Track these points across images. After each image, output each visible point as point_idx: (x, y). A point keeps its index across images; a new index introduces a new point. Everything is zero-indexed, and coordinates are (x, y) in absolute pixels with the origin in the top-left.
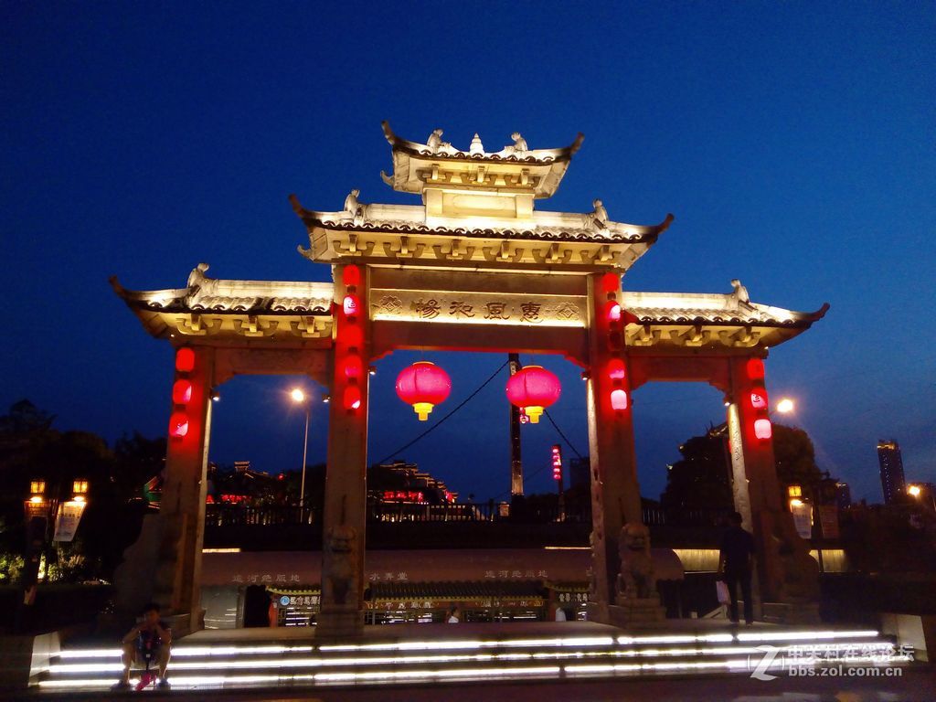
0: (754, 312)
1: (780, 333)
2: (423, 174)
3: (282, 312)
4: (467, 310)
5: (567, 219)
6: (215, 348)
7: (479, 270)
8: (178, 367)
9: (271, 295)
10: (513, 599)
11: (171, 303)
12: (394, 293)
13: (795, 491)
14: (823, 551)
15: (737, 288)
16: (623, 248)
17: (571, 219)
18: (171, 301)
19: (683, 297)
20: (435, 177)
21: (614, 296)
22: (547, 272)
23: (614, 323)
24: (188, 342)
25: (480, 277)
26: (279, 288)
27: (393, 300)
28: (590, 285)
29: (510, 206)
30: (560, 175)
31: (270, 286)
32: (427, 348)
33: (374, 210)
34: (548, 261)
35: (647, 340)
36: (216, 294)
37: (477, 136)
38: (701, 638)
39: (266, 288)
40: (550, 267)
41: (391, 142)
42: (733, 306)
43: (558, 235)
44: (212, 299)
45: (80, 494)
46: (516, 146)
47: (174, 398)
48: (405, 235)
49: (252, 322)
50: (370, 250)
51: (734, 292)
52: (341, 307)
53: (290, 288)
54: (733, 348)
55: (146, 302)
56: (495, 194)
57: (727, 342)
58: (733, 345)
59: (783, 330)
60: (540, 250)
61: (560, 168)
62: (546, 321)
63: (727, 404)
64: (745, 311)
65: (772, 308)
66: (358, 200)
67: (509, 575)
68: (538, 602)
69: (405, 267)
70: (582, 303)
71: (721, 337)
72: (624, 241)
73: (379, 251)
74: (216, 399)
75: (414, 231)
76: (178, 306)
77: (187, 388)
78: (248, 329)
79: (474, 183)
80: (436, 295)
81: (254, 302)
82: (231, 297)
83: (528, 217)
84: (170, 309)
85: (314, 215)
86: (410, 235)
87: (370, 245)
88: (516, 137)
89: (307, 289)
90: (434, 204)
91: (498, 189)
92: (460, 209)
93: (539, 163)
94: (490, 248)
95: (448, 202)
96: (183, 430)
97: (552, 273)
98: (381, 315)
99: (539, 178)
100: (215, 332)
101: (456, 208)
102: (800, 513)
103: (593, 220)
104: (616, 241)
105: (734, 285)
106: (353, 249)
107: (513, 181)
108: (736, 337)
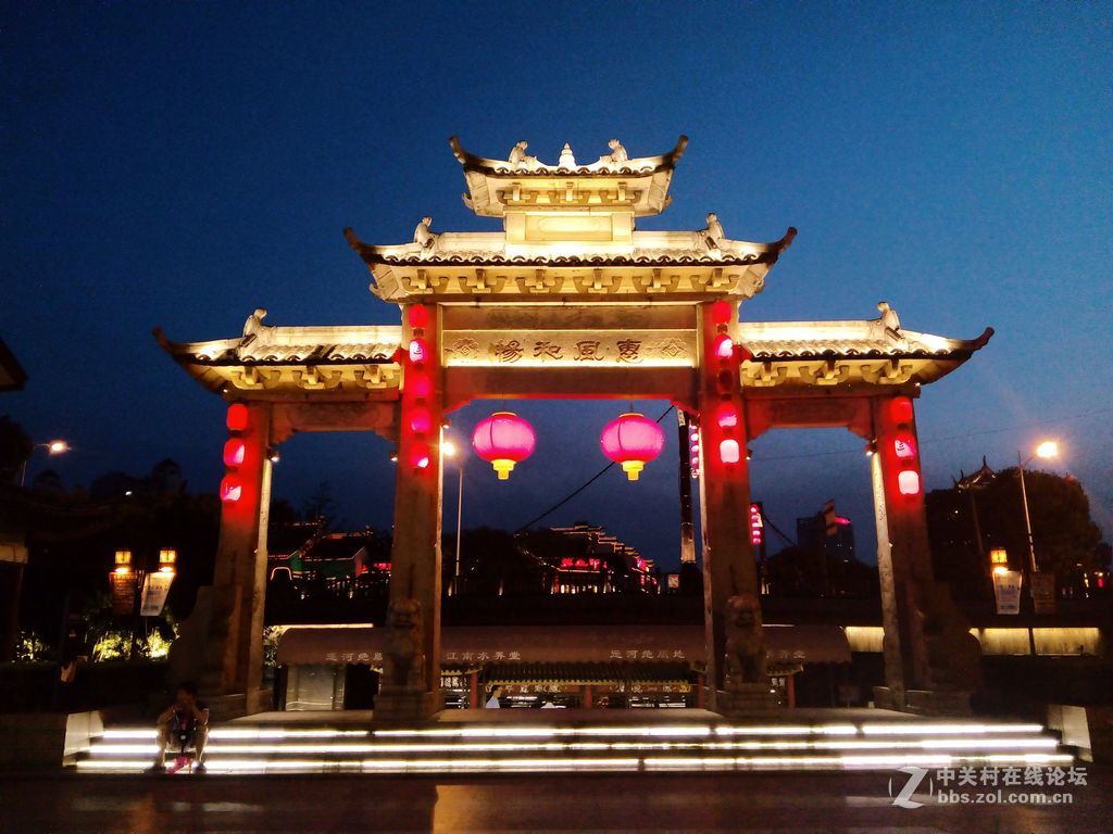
0: (900, 341)
1: (937, 365)
2: (503, 194)
3: (340, 361)
4: (555, 351)
5: (673, 239)
6: (273, 403)
7: (567, 304)
8: (228, 424)
9: (333, 342)
10: (653, 684)
11: (221, 356)
12: (469, 335)
13: (999, 556)
14: (1034, 630)
15: (885, 312)
16: (741, 270)
17: (679, 238)
18: (223, 352)
19: (815, 326)
20: (516, 198)
21: (726, 329)
22: (648, 303)
23: (725, 360)
24: (243, 397)
25: (569, 313)
26: (343, 334)
27: (469, 342)
28: (699, 317)
29: (604, 227)
30: (664, 187)
31: (332, 332)
32: (508, 397)
33: (448, 240)
34: (650, 291)
35: (768, 380)
36: (273, 343)
37: (567, 146)
38: (817, 730)
39: (328, 334)
40: (650, 298)
41: (462, 161)
42: (879, 334)
43: (656, 259)
44: (269, 348)
45: (167, 564)
46: (613, 156)
47: (225, 460)
48: (479, 267)
49: (310, 373)
50: (444, 286)
51: (881, 317)
52: (407, 353)
53: (354, 334)
54: (878, 386)
55: (193, 355)
56: (587, 213)
57: (870, 378)
58: (878, 382)
59: (939, 362)
60: (640, 277)
61: (663, 179)
62: (647, 360)
63: (870, 453)
64: (892, 341)
65: (925, 335)
66: (430, 230)
67: (639, 655)
68: (685, 688)
69: (481, 304)
70: (691, 338)
71: (863, 372)
72: (738, 262)
73: (454, 287)
74: (275, 459)
75: (489, 263)
76: (230, 358)
77: (238, 448)
78: (307, 381)
79: (562, 202)
80: (517, 335)
81: (313, 350)
82: (290, 345)
83: (625, 239)
84: (221, 362)
85: (374, 249)
86: (484, 268)
87: (443, 281)
88: (614, 144)
89: (373, 333)
90: (515, 229)
91: (590, 207)
92: (546, 233)
93: (636, 175)
94: (583, 278)
95: (533, 226)
96: (235, 494)
97: (654, 303)
98: (455, 360)
99: (641, 192)
100: (272, 385)
101: (541, 232)
102: (1005, 583)
103: (705, 239)
104: (727, 263)
105: (881, 308)
106: (422, 286)
107: (609, 197)
108: (882, 372)
